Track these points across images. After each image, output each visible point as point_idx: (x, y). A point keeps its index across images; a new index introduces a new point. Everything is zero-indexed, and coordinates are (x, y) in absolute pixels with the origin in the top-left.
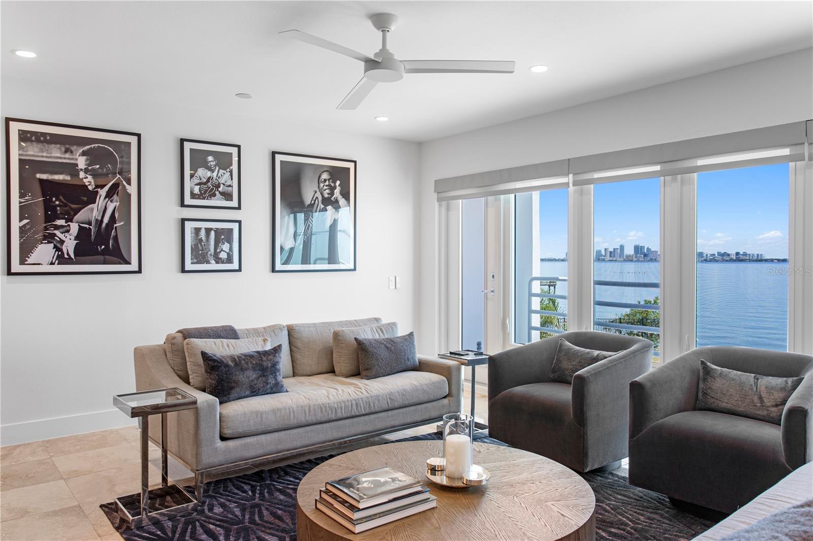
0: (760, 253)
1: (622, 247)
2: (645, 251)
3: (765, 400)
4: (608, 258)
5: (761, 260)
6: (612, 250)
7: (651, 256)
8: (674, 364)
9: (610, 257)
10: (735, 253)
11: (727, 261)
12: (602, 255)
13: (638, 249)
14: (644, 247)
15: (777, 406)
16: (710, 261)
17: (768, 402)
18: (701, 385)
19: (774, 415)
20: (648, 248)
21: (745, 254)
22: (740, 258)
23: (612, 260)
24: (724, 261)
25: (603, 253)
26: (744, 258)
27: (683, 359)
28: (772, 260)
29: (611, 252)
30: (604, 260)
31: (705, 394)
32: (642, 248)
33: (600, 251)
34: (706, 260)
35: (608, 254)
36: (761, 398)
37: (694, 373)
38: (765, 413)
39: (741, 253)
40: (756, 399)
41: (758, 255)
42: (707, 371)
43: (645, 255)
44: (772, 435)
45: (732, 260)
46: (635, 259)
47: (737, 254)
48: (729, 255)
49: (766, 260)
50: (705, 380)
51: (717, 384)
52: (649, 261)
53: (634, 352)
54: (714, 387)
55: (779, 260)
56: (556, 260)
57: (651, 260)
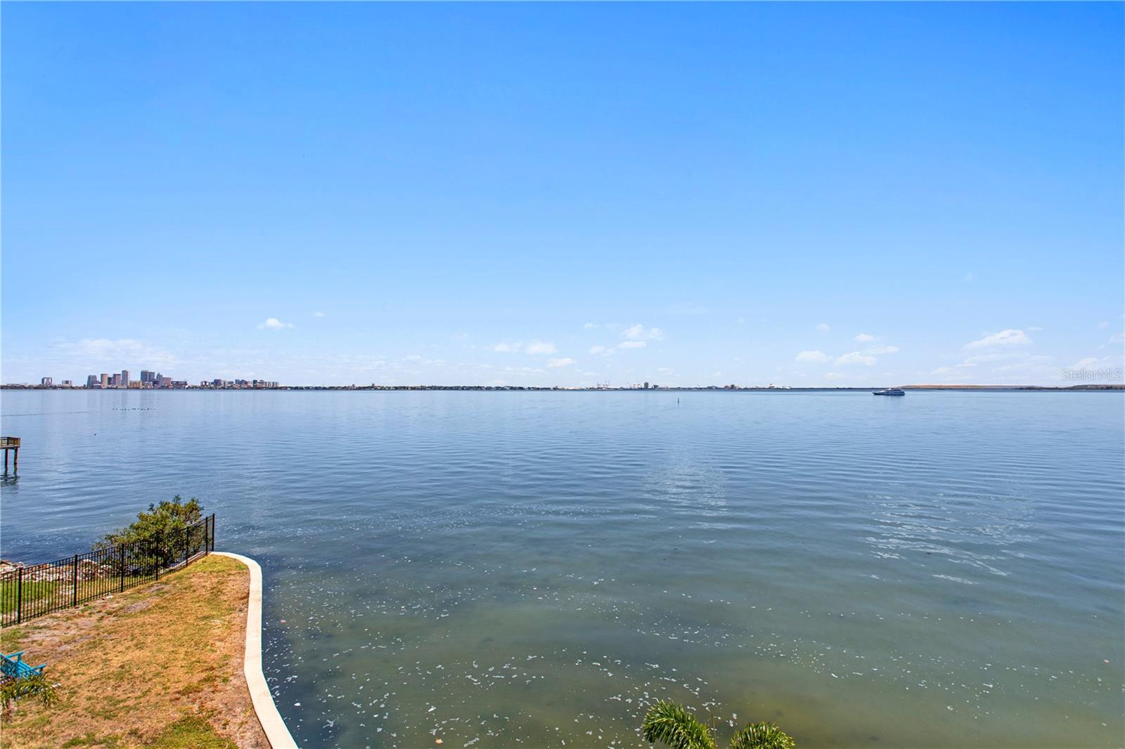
0: (275, 381)
1: (125, 373)
2: (155, 378)
4: (106, 384)
5: (276, 388)
6: (112, 376)
7: (161, 384)
9: (109, 383)
10: (252, 380)
11: (245, 389)
12: (97, 382)
13: (145, 375)
16: (228, 388)
20: (158, 375)
21: (262, 382)
22: (257, 386)
23: (111, 388)
24: (241, 388)
25: (99, 379)
28: (286, 388)
29: (109, 379)
30: (100, 388)
32: (151, 374)
33: (95, 377)
34: (224, 388)
35: (106, 381)
41: (273, 383)
43: (155, 382)
45: (250, 388)
46: (142, 386)
47: (255, 382)
48: (246, 383)
49: (281, 388)
52: (159, 388)
55: (292, 388)
56: (25, 388)
57: (163, 388)
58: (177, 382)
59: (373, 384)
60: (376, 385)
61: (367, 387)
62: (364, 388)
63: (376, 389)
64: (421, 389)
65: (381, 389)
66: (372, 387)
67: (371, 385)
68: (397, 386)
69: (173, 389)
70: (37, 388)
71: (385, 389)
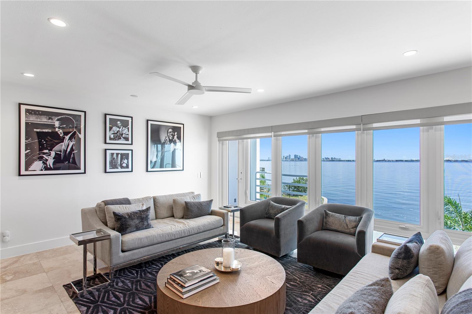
1: (290, 155)
3: (349, 226)
4: (285, 160)
5: (340, 161)
7: (300, 159)
8: (314, 212)
10: (331, 158)
11: (328, 161)
13: (296, 156)
14: (298, 155)
15: (353, 228)
17: (350, 227)
18: (325, 220)
19: (352, 232)
20: (299, 156)
21: (335, 158)
26: (334, 160)
27: (317, 209)
28: (344, 161)
29: (286, 157)
31: (326, 223)
32: (297, 156)
35: (285, 158)
36: (347, 225)
37: (322, 215)
38: (349, 231)
39: (333, 158)
40: (345, 225)
41: (339, 159)
42: (327, 214)
43: (299, 159)
44: (352, 241)
45: (330, 161)
46: (295, 160)
47: (332, 158)
48: (329, 159)
49: (342, 161)
50: (326, 218)
51: (330, 220)
53: (298, 206)
54: (329, 221)
55: (346, 161)
56: (265, 160)
57: (301, 160)
58: (305, 158)
59: (384, 159)
60: (385, 159)
61: (381, 160)
62: (380, 161)
63: (386, 161)
64: (410, 161)
65: (388, 161)
66: (384, 160)
67: (383, 159)
68: (397, 160)
69: (304, 161)
70: (267, 160)
71: (390, 161)
